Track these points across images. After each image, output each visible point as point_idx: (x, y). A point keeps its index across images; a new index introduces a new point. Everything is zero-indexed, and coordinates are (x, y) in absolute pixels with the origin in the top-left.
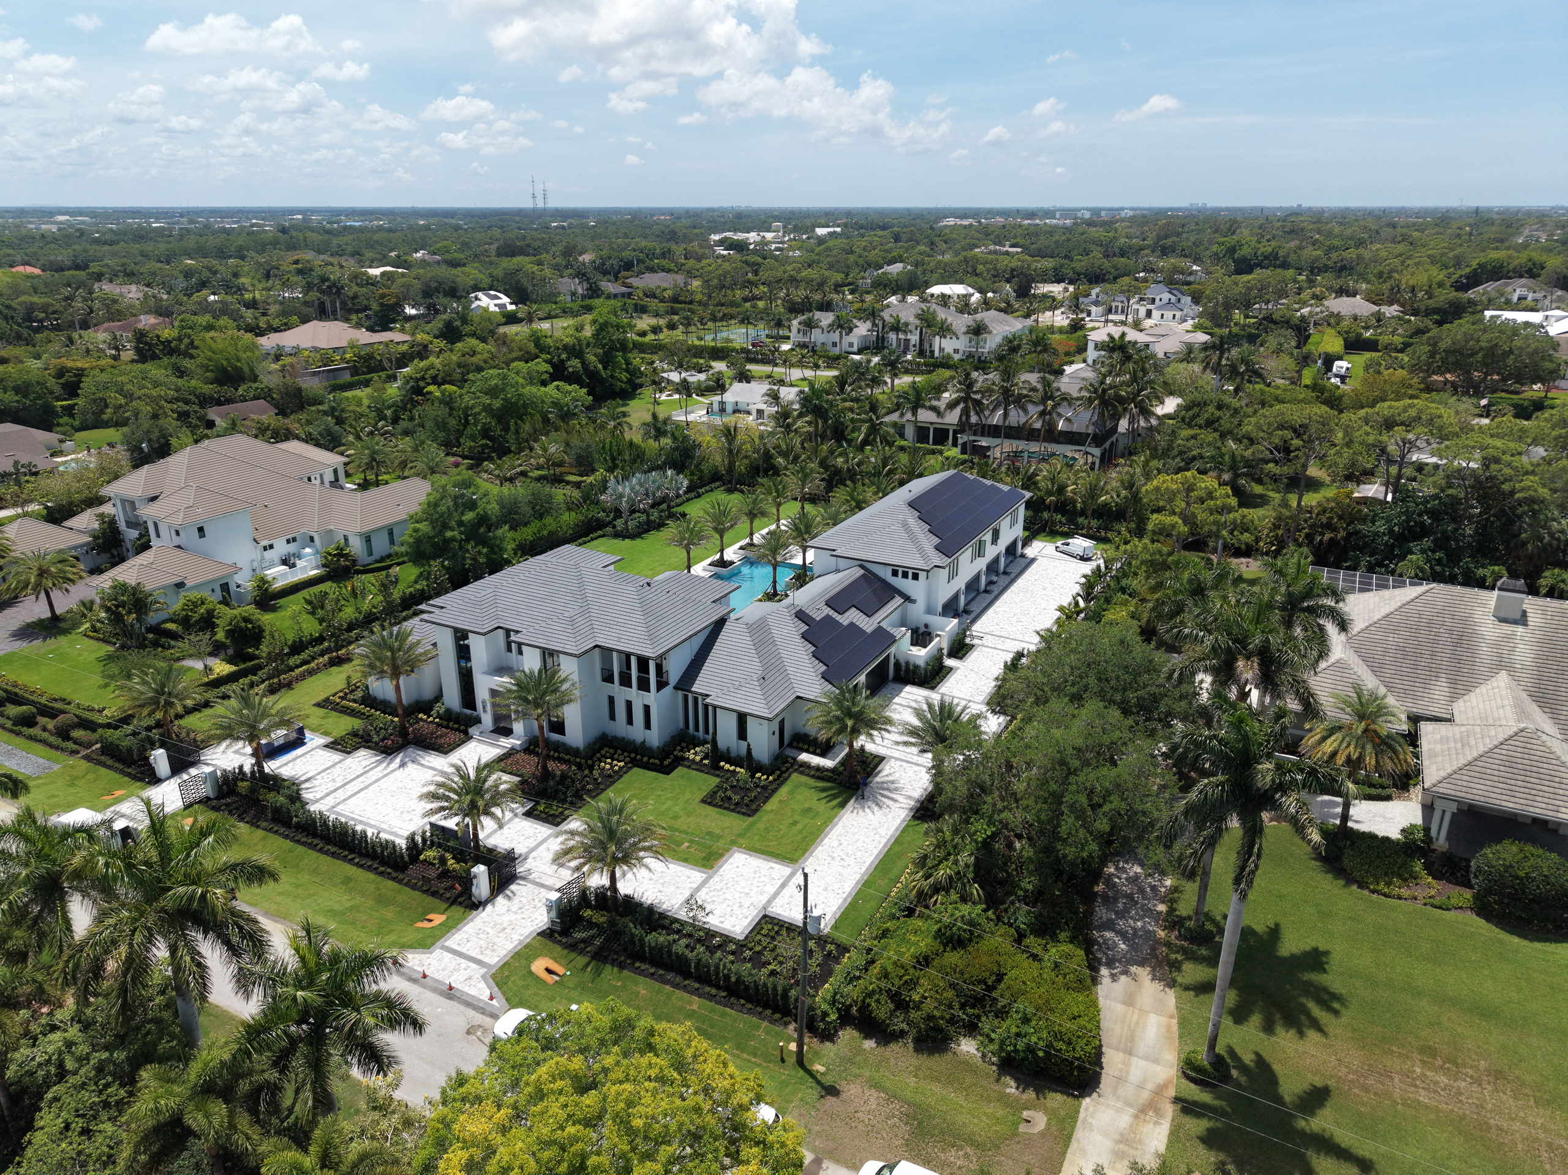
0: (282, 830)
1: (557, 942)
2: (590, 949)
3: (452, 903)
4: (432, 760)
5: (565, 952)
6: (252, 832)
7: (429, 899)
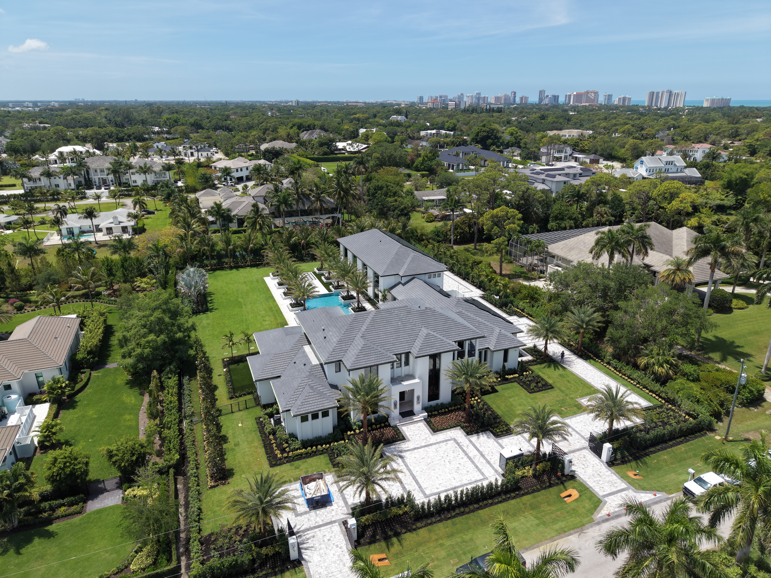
1: (618, 464)
2: (630, 458)
3: (562, 483)
4: (406, 446)
5: (625, 465)
6: (417, 534)
7: (551, 489)
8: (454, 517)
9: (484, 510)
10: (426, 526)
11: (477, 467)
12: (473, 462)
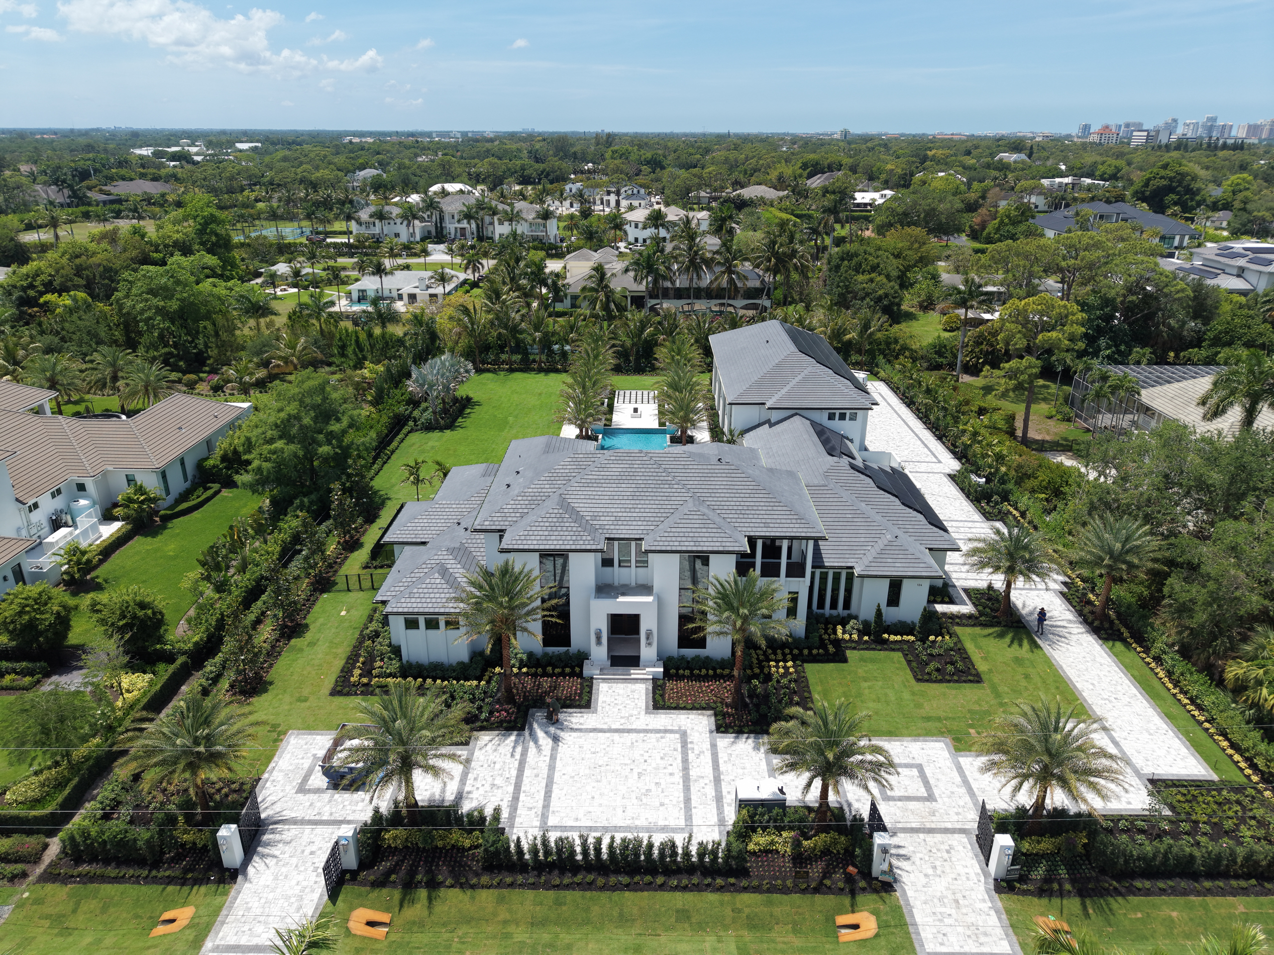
0: (520, 879)
1: (1025, 893)
2: (1068, 887)
3: (853, 893)
4: (582, 720)
5: (1044, 901)
6: (473, 898)
7: (818, 898)
8: (568, 887)
9: (639, 894)
10: (499, 885)
11: (687, 800)
12: (687, 788)
